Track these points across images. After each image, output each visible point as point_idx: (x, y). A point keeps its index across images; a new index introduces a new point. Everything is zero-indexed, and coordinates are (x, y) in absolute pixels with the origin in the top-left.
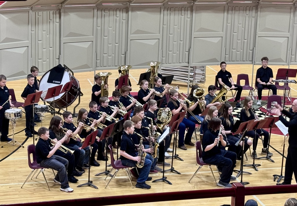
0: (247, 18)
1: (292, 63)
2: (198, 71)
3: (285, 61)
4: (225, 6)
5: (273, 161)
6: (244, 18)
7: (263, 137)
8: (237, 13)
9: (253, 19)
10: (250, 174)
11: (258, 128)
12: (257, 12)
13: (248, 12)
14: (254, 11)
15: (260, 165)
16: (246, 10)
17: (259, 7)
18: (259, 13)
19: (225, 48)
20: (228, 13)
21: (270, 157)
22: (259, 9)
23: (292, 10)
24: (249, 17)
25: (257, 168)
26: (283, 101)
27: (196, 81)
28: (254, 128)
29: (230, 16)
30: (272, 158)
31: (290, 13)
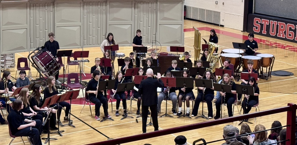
0: (46, 12)
1: (84, 46)
2: (8, 58)
3: (79, 44)
4: (27, 4)
5: (74, 127)
6: (44, 13)
7: (65, 108)
8: (38, 9)
9: (52, 13)
10: (56, 139)
11: (60, 101)
12: (54, 7)
13: (46, 8)
14: (52, 7)
15: (63, 131)
16: (45, 6)
17: (56, 3)
18: (56, 8)
19: (30, 37)
20: (30, 9)
21: (72, 123)
22: (56, 5)
23: (82, 5)
24: (48, 12)
25: (62, 134)
26: (79, 77)
27: (7, 66)
28: (57, 102)
29: (32, 11)
30: (73, 124)
31: (80, 7)
